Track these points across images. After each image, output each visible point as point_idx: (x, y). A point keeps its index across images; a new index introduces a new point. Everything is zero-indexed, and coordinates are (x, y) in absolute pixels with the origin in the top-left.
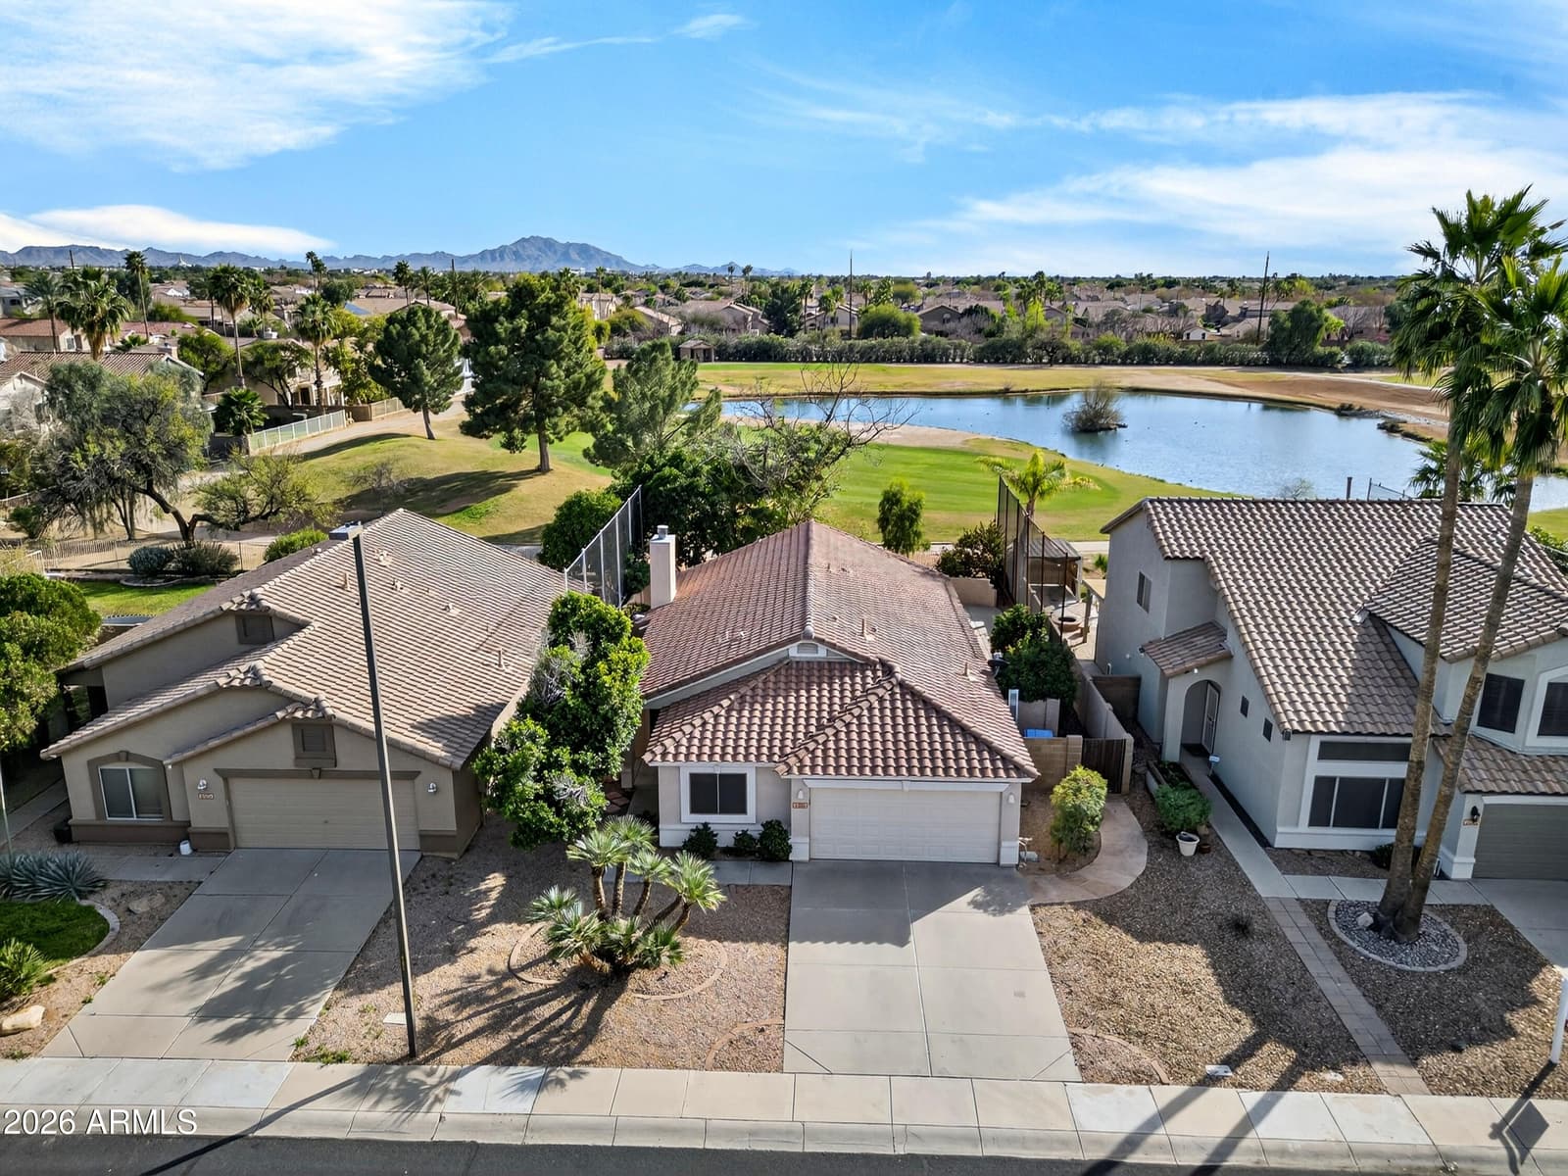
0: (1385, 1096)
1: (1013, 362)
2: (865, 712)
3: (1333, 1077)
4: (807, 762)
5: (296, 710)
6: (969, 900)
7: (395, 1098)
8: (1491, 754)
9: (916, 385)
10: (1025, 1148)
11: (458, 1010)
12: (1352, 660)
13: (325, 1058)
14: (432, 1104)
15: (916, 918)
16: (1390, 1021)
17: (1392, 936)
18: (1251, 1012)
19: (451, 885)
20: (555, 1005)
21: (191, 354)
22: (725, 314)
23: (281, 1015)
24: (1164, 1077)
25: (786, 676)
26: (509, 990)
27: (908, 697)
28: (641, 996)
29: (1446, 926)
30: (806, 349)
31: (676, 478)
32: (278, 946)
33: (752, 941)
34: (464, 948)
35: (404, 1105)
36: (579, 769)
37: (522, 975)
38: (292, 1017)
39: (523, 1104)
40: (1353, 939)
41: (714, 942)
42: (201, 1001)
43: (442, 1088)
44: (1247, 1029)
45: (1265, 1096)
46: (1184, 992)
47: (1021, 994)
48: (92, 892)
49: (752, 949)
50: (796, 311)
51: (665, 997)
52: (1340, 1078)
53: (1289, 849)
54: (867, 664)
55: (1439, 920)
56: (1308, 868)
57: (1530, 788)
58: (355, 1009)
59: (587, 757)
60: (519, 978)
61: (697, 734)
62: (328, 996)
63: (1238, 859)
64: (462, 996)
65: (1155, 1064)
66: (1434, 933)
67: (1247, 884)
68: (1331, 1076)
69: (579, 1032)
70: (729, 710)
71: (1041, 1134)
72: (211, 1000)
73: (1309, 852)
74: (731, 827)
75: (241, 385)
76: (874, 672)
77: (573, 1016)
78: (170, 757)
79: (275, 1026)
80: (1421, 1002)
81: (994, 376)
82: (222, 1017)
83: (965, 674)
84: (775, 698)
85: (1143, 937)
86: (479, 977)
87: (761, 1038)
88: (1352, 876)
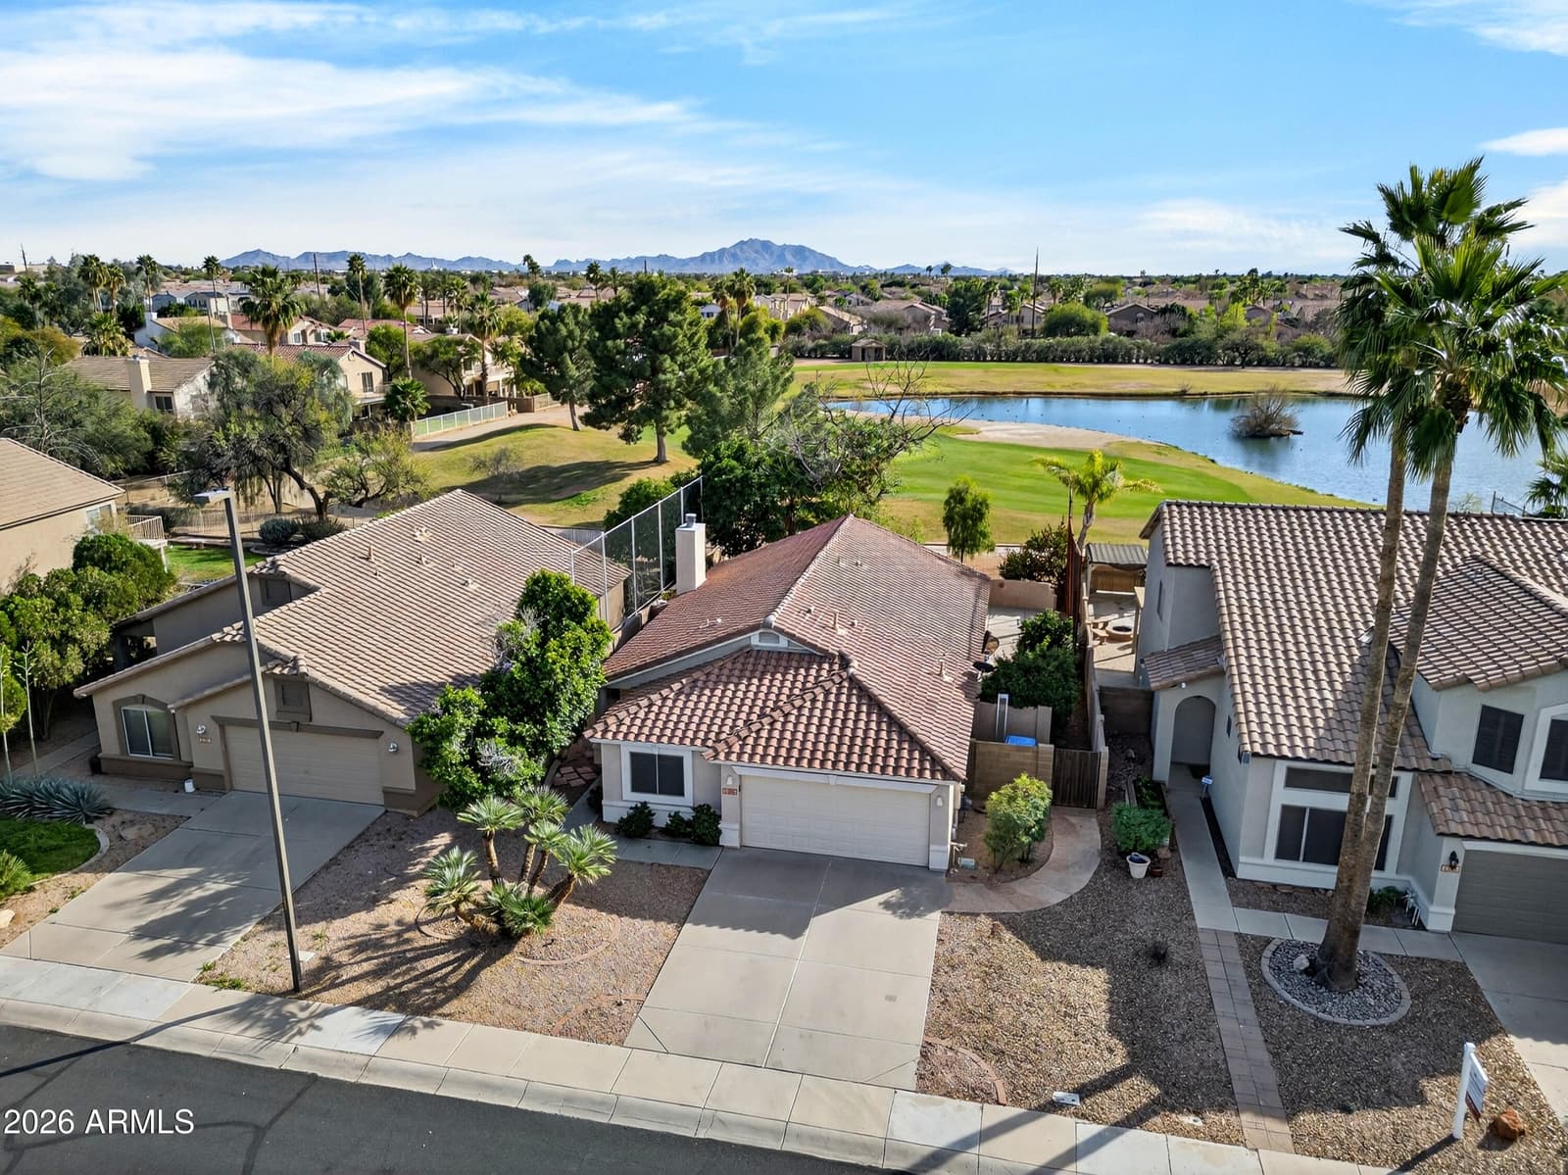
0: (1242, 1148)
1: (1201, 364)
2: (808, 704)
3: (1191, 1122)
4: (736, 748)
5: (277, 666)
6: (882, 901)
7: (264, 1027)
8: (1482, 795)
9: (1086, 386)
10: (827, 1148)
11: (353, 955)
12: (1344, 683)
13: (221, 983)
14: (294, 1035)
15: (818, 913)
16: (1283, 1071)
17: (1324, 983)
18: (1130, 1043)
19: (401, 839)
20: (441, 959)
21: (377, 348)
22: (905, 313)
23: (203, 941)
24: (1002, 1100)
25: (743, 664)
26: (408, 941)
27: (855, 692)
28: (522, 959)
29: (1397, 979)
30: (979, 347)
31: (732, 470)
32: (227, 880)
33: (650, 918)
34: (387, 898)
35: (270, 1033)
36: (514, 739)
37: (424, 928)
38: (211, 943)
39: (372, 1046)
40: (1280, 981)
41: (615, 916)
42: (143, 922)
43: (308, 1023)
44: (1119, 1060)
45: (1105, 1130)
46: (1066, 1014)
47: (891, 998)
48: (97, 818)
49: (645, 926)
50: (979, 310)
51: (543, 963)
52: (1200, 1123)
53: (1251, 881)
54: (825, 656)
55: (1390, 970)
56: (1265, 904)
57: (1517, 835)
58: (269, 942)
59: (525, 729)
60: (421, 932)
61: (641, 715)
62: (250, 928)
63: (1190, 885)
64: (362, 942)
65: (999, 1084)
66: (1378, 983)
67: (1190, 914)
68: (1188, 1120)
69: (451, 986)
70: (680, 692)
71: (846, 1136)
72: (152, 921)
73: (1275, 886)
74: (666, 808)
75: (408, 376)
76: (831, 665)
77: (453, 971)
78: (174, 702)
79: (193, 949)
80: (1328, 1056)
81: (1172, 377)
82: (154, 938)
83: (940, 675)
84: (726, 684)
85: (1046, 955)
86: (387, 926)
87: (615, 1011)
88: (1314, 916)
